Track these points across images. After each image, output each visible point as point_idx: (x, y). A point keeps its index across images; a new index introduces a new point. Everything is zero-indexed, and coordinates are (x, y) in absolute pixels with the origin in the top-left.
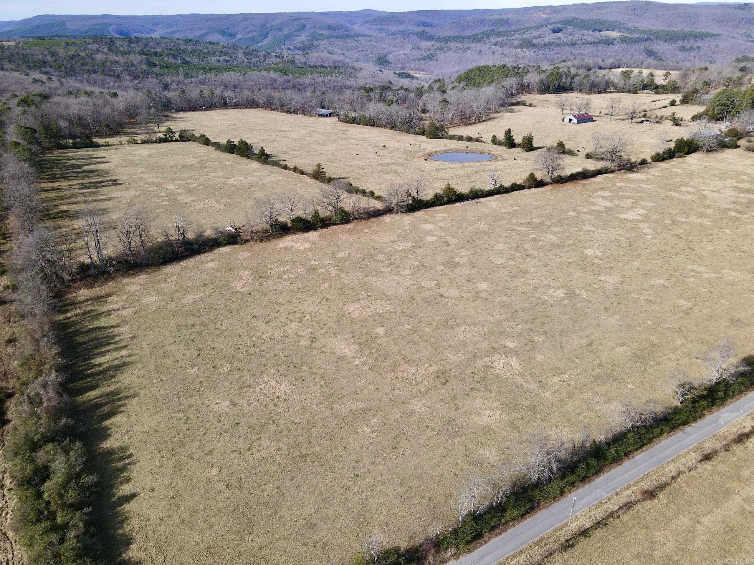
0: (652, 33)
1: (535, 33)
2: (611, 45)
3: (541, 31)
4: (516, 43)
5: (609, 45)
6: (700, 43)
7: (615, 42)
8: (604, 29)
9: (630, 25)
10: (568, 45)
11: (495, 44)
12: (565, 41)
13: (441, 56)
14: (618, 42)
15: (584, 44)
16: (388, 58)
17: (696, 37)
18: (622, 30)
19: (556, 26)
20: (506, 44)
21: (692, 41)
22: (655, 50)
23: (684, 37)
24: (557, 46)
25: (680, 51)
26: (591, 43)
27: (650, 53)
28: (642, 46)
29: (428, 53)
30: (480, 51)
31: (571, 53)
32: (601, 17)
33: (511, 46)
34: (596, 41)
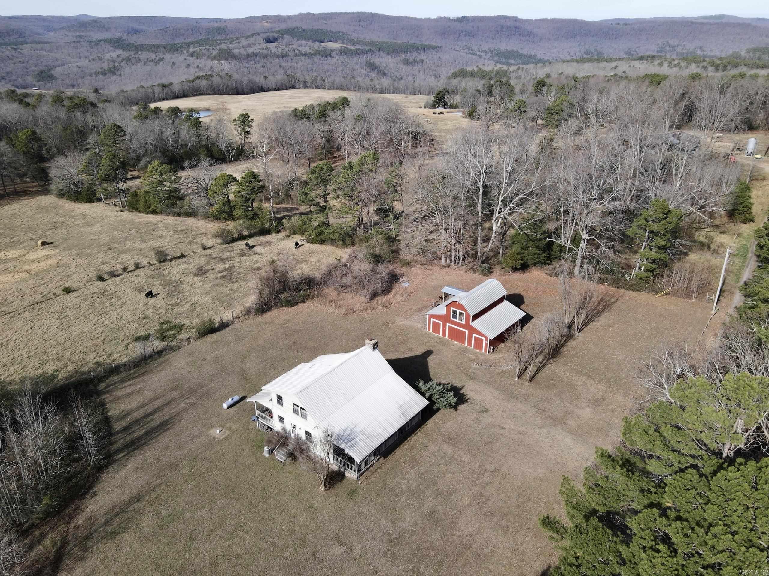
0: (373, 44)
1: (244, 42)
2: (329, 58)
3: (251, 40)
4: (215, 53)
5: (326, 57)
6: (423, 56)
7: (333, 54)
8: (326, 40)
9: (354, 36)
10: (278, 57)
11: (192, 55)
12: (273, 51)
13: (127, 70)
14: (337, 54)
15: (297, 55)
16: (53, 72)
17: (418, 49)
18: (345, 41)
19: (271, 35)
20: (204, 55)
21: (414, 53)
22: (377, 63)
23: (406, 49)
24: (264, 58)
25: (404, 64)
26: (305, 55)
27: (372, 67)
28: (363, 59)
29: (111, 65)
30: (174, 64)
31: (280, 66)
32: (324, 27)
33: (208, 58)
34: (312, 52)
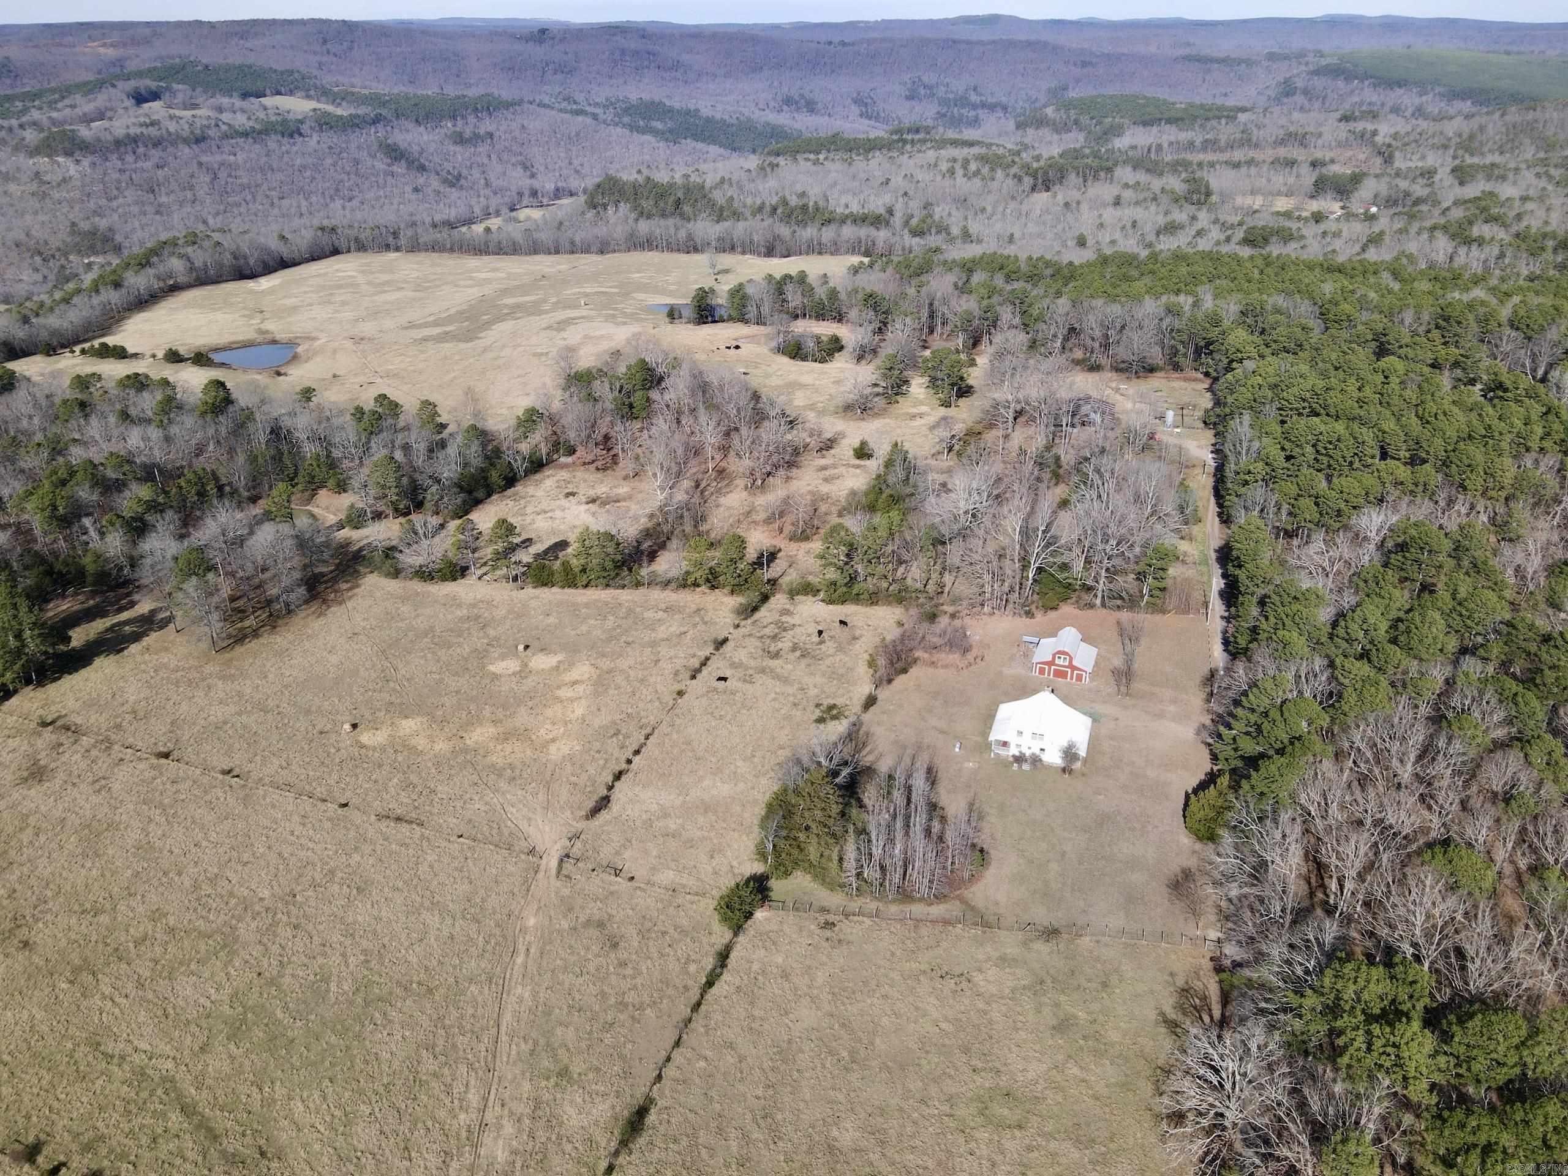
0: (381, 101)
1: (86, 106)
2: (297, 138)
3: (101, 100)
4: (31, 136)
5: (293, 137)
7: (305, 128)
8: (268, 92)
9: (327, 79)
10: (186, 141)
12: (172, 129)
14: (312, 128)
15: (226, 136)
17: (476, 109)
18: (312, 93)
19: (141, 85)
20: (3, 142)
21: (471, 119)
22: (403, 145)
23: (453, 110)
24: (155, 145)
25: (455, 143)
26: (245, 134)
27: (395, 153)
28: (372, 135)
31: (200, 164)
32: (251, 59)
33: (16, 149)
34: (258, 127)
